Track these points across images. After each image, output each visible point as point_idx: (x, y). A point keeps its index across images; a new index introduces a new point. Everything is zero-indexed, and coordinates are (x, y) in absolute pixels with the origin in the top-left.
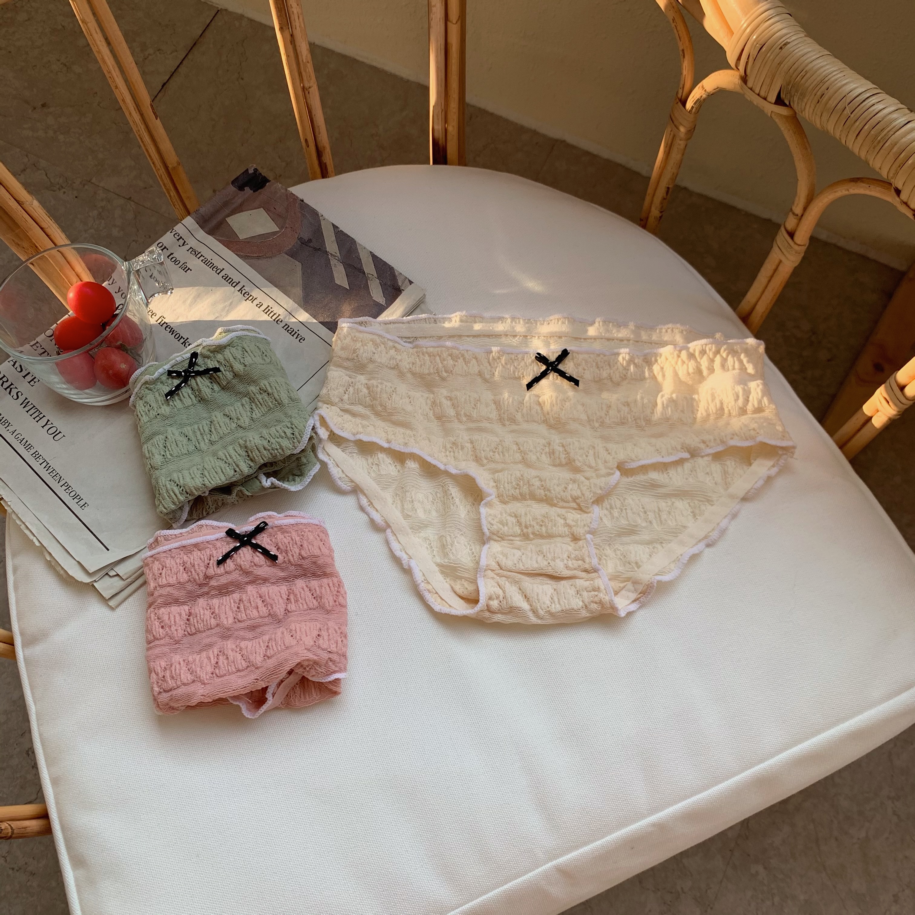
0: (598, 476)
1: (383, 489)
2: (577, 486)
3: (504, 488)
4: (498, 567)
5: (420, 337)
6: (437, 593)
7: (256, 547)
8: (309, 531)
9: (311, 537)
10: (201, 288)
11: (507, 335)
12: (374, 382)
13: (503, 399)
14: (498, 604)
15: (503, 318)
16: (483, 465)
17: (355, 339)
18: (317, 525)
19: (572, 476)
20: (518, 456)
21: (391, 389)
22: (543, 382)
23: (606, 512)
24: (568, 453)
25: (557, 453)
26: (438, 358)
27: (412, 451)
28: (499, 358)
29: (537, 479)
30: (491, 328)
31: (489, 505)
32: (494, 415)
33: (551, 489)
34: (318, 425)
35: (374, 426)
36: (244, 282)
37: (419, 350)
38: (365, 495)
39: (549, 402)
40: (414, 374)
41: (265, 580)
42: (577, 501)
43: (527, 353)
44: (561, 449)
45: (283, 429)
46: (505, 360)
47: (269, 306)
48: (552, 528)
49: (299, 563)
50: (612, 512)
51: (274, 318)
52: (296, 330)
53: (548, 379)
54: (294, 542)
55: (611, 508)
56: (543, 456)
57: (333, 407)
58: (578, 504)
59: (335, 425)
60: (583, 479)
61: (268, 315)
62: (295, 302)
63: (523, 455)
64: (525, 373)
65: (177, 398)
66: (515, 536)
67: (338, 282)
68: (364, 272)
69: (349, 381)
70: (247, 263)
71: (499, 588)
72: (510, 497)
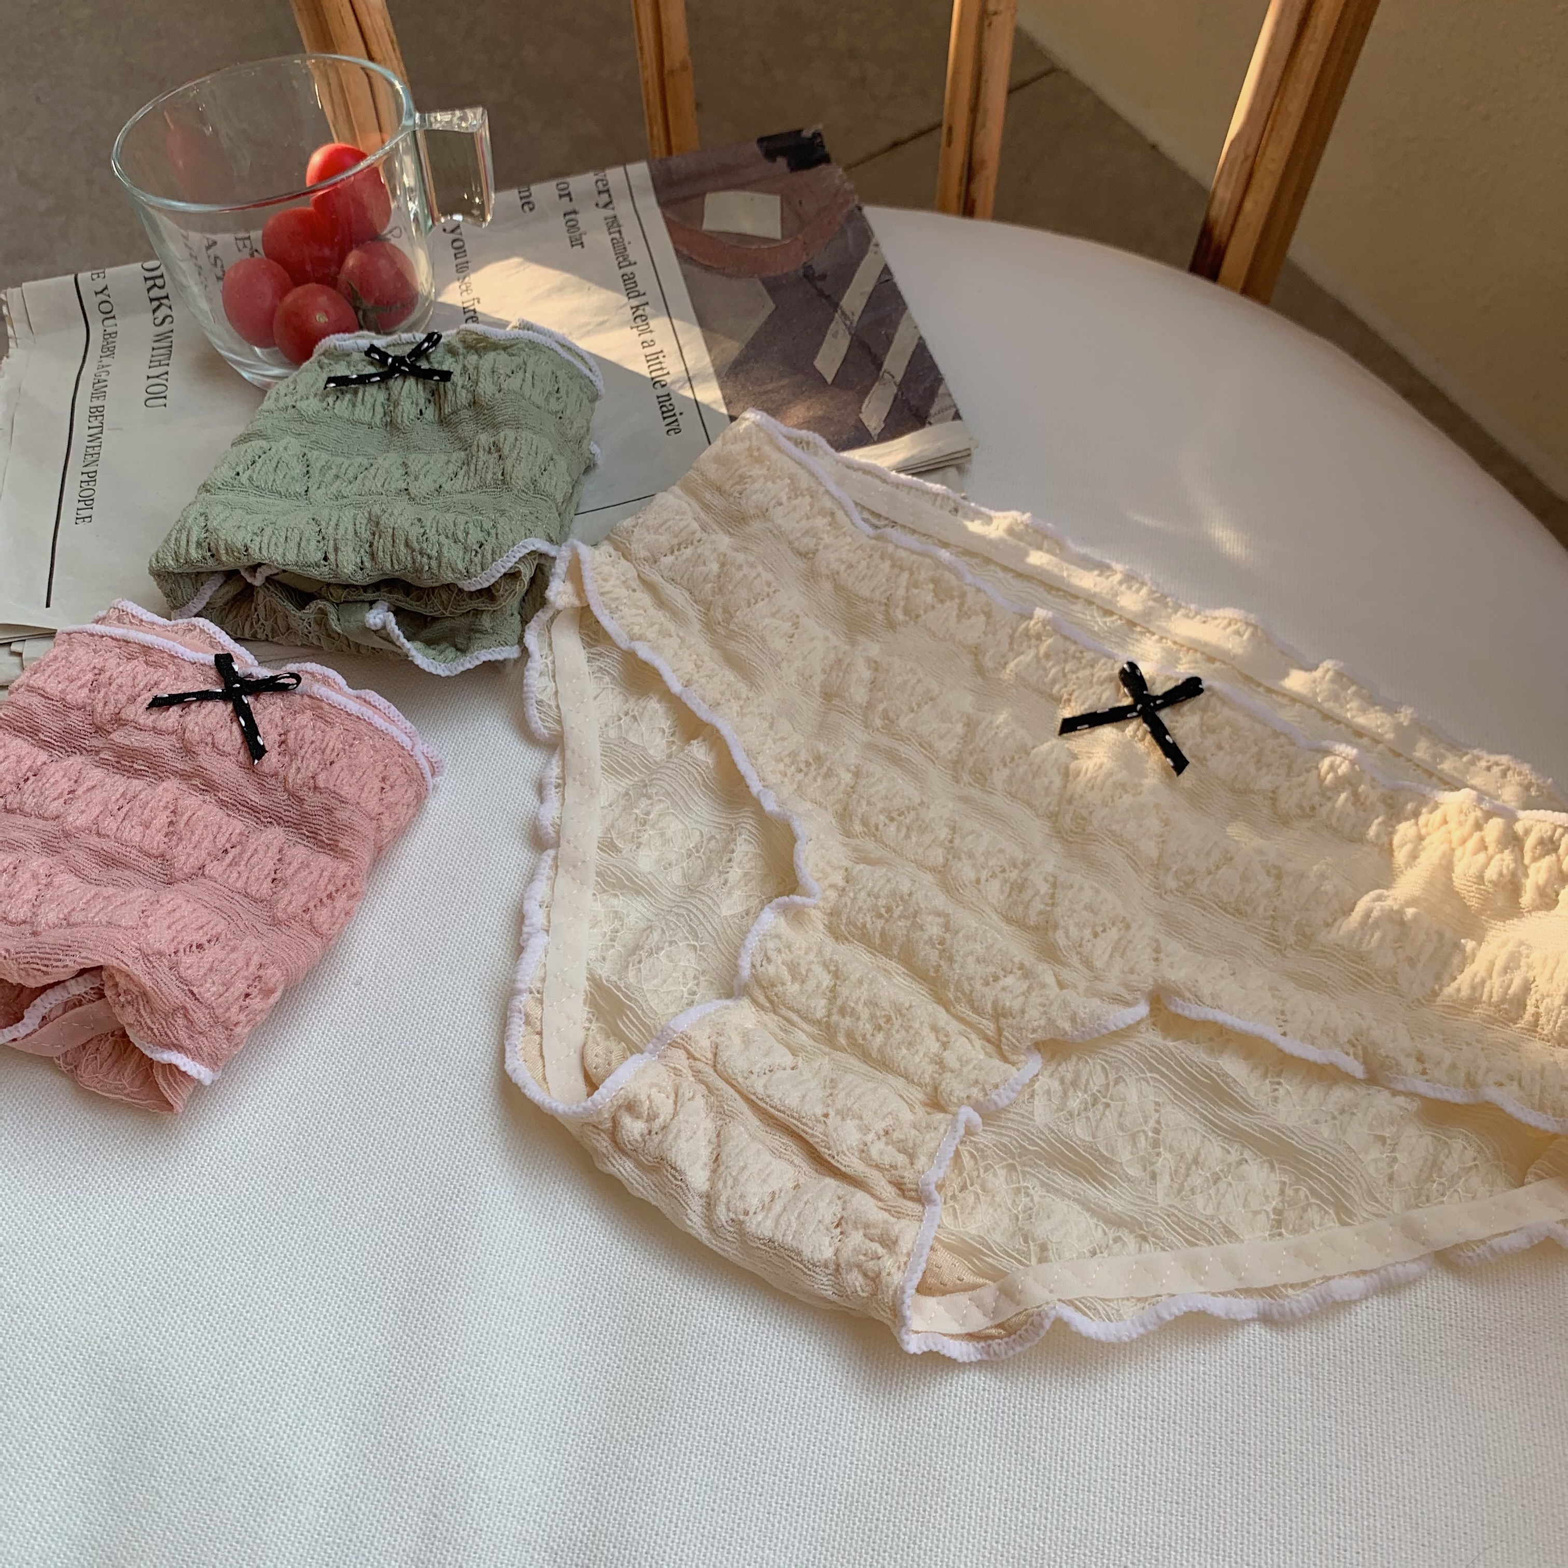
0: (1089, 991)
1: (610, 770)
2: (1025, 987)
3: (854, 900)
4: (710, 1056)
5: (904, 527)
6: (540, 1033)
7: (242, 711)
8: (373, 747)
9: (365, 760)
10: (574, 279)
11: (1090, 603)
12: (740, 557)
13: (991, 722)
14: (642, 1135)
15: (1109, 567)
16: (848, 834)
18: (403, 748)
19: (1028, 959)
20: (937, 856)
21: (766, 589)
22: (1107, 732)
23: (1055, 1085)
24: (1052, 905)
25: (1030, 892)
26: (906, 575)
27: (714, 722)
28: (1039, 637)
29: (941, 920)
30: (1065, 574)
31: (797, 916)
32: (947, 747)
33: (958, 958)
34: (560, 568)
35: (683, 640)
36: (653, 295)
37: (880, 545)
38: (563, 758)
39: (1089, 775)
40: (839, 588)
41: (209, 787)
42: (1003, 1020)
43: (1110, 656)
44: (1044, 889)
46: (1049, 646)
47: (662, 351)
48: (899, 1047)
49: (301, 793)
50: (1070, 1093)
51: (654, 374)
52: (677, 411)
53: (1124, 731)
54: (323, 746)
55: (1075, 1084)
56: (995, 885)
57: (623, 561)
58: (1000, 1031)
59: (602, 594)
60: (1050, 980)
61: (650, 366)
62: (714, 365)
63: (950, 857)
64: (1076, 694)
65: (348, 397)
66: (805, 1019)
67: (819, 363)
68: (879, 366)
69: (694, 533)
70: (682, 269)
71: (671, 1101)
72: (856, 926)
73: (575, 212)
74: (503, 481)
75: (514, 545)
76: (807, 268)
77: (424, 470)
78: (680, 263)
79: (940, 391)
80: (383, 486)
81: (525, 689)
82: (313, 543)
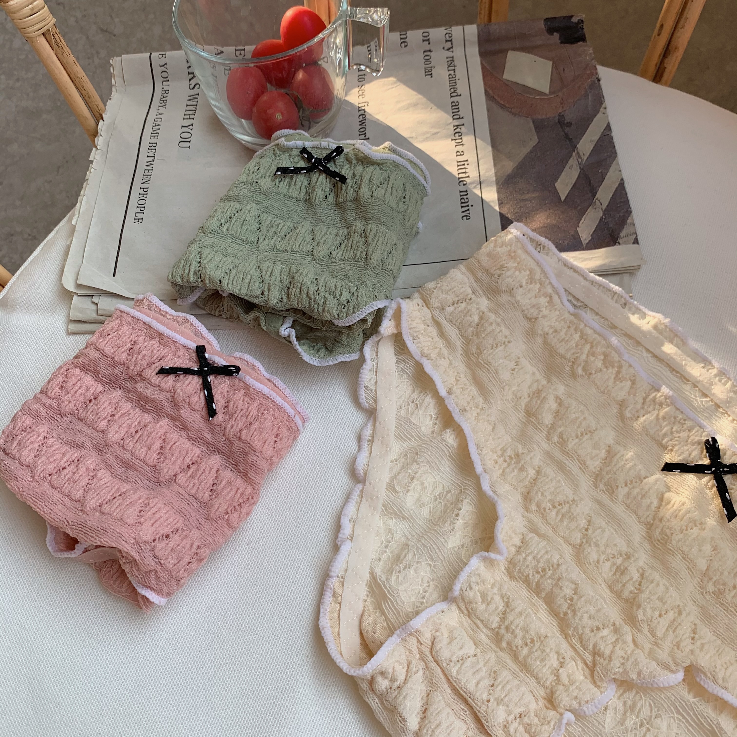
0: (651, 655)
1: (399, 436)
2: (614, 640)
3: (525, 559)
4: (430, 643)
5: (591, 309)
6: (340, 604)
7: (207, 386)
8: (274, 415)
9: (268, 424)
10: (424, 100)
11: (695, 386)
12: (492, 317)
13: (623, 456)
14: (386, 688)
15: (710, 363)
16: (527, 510)
17: (513, 254)
18: (289, 416)
19: (619, 621)
20: (577, 537)
21: (504, 339)
22: (690, 477)
23: (620, 706)
24: (639, 589)
25: (627, 577)
26: (588, 347)
27: (461, 424)
28: (661, 404)
29: (573, 586)
30: (684, 363)
31: (490, 563)
32: (594, 464)
33: (579, 613)
34: (389, 313)
35: (451, 363)
36: (468, 120)
37: (576, 321)
38: (374, 426)
39: (675, 508)
40: (546, 343)
41: (184, 427)
42: (597, 658)
43: (701, 427)
44: (636, 576)
45: (344, 288)
46: (666, 413)
47: (467, 160)
48: (535, 660)
49: (232, 439)
50: (628, 714)
51: (460, 176)
52: (470, 204)
53: (700, 479)
54: (247, 414)
55: (632, 708)
56: (608, 565)
57: (425, 308)
58: (594, 665)
59: (410, 329)
60: (629, 638)
61: (459, 169)
62: (496, 175)
63: (584, 541)
64: (676, 448)
65: (287, 180)
66: (486, 627)
67: (558, 185)
68: (594, 195)
69: (467, 295)
70: (487, 104)
71: (405, 670)
72: (523, 575)
73: (430, 51)
74: (366, 259)
75: (366, 305)
76: (561, 116)
77: (323, 239)
78: (487, 101)
79: (629, 221)
80: (299, 246)
81: (360, 379)
82: (257, 284)
